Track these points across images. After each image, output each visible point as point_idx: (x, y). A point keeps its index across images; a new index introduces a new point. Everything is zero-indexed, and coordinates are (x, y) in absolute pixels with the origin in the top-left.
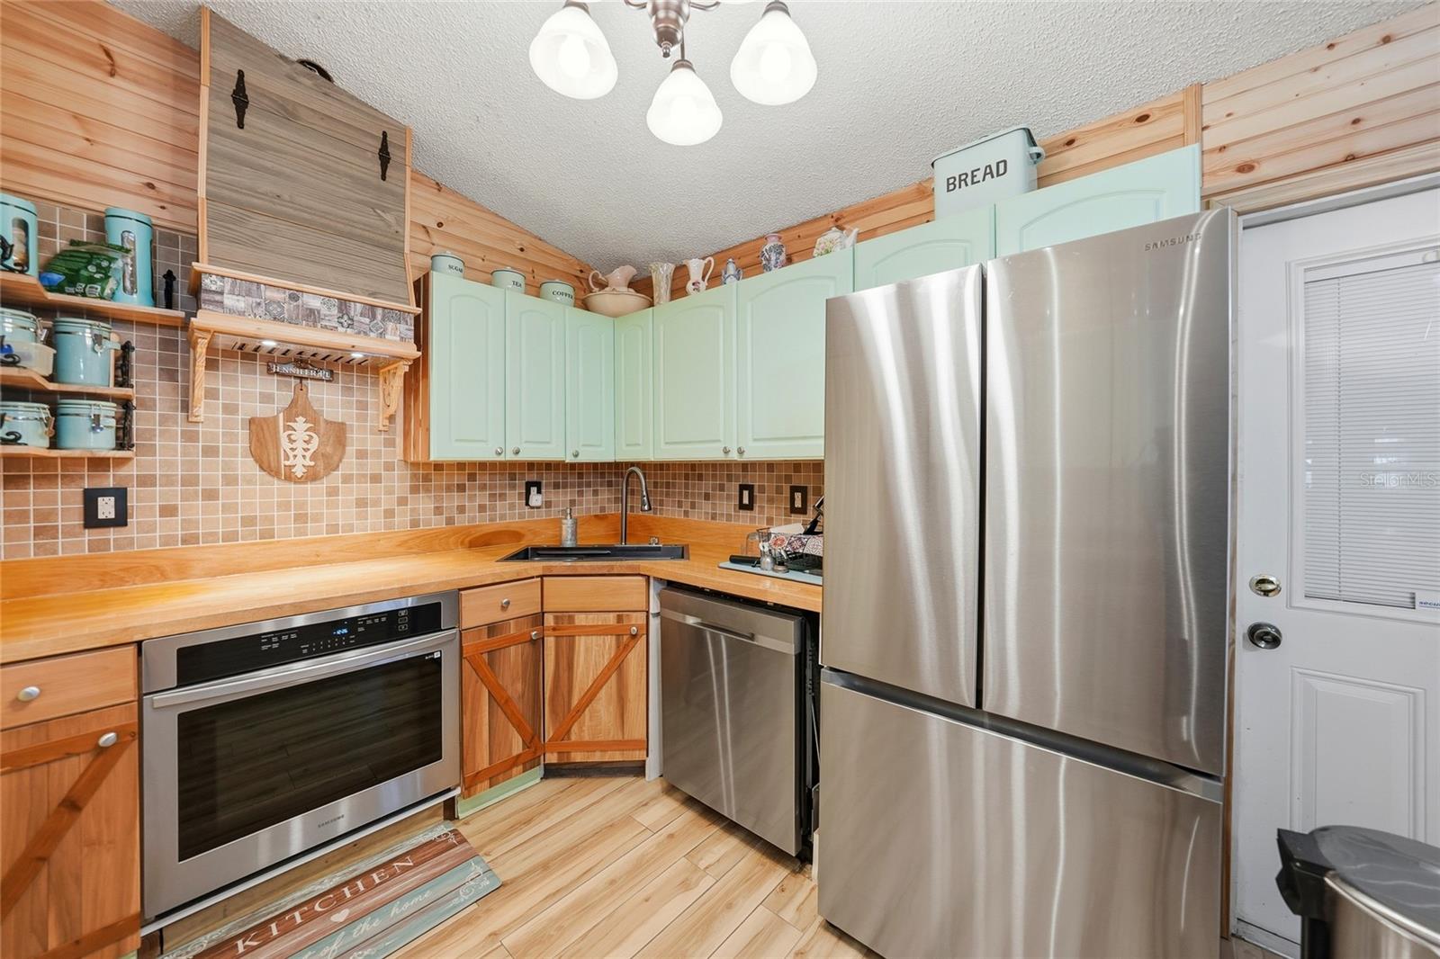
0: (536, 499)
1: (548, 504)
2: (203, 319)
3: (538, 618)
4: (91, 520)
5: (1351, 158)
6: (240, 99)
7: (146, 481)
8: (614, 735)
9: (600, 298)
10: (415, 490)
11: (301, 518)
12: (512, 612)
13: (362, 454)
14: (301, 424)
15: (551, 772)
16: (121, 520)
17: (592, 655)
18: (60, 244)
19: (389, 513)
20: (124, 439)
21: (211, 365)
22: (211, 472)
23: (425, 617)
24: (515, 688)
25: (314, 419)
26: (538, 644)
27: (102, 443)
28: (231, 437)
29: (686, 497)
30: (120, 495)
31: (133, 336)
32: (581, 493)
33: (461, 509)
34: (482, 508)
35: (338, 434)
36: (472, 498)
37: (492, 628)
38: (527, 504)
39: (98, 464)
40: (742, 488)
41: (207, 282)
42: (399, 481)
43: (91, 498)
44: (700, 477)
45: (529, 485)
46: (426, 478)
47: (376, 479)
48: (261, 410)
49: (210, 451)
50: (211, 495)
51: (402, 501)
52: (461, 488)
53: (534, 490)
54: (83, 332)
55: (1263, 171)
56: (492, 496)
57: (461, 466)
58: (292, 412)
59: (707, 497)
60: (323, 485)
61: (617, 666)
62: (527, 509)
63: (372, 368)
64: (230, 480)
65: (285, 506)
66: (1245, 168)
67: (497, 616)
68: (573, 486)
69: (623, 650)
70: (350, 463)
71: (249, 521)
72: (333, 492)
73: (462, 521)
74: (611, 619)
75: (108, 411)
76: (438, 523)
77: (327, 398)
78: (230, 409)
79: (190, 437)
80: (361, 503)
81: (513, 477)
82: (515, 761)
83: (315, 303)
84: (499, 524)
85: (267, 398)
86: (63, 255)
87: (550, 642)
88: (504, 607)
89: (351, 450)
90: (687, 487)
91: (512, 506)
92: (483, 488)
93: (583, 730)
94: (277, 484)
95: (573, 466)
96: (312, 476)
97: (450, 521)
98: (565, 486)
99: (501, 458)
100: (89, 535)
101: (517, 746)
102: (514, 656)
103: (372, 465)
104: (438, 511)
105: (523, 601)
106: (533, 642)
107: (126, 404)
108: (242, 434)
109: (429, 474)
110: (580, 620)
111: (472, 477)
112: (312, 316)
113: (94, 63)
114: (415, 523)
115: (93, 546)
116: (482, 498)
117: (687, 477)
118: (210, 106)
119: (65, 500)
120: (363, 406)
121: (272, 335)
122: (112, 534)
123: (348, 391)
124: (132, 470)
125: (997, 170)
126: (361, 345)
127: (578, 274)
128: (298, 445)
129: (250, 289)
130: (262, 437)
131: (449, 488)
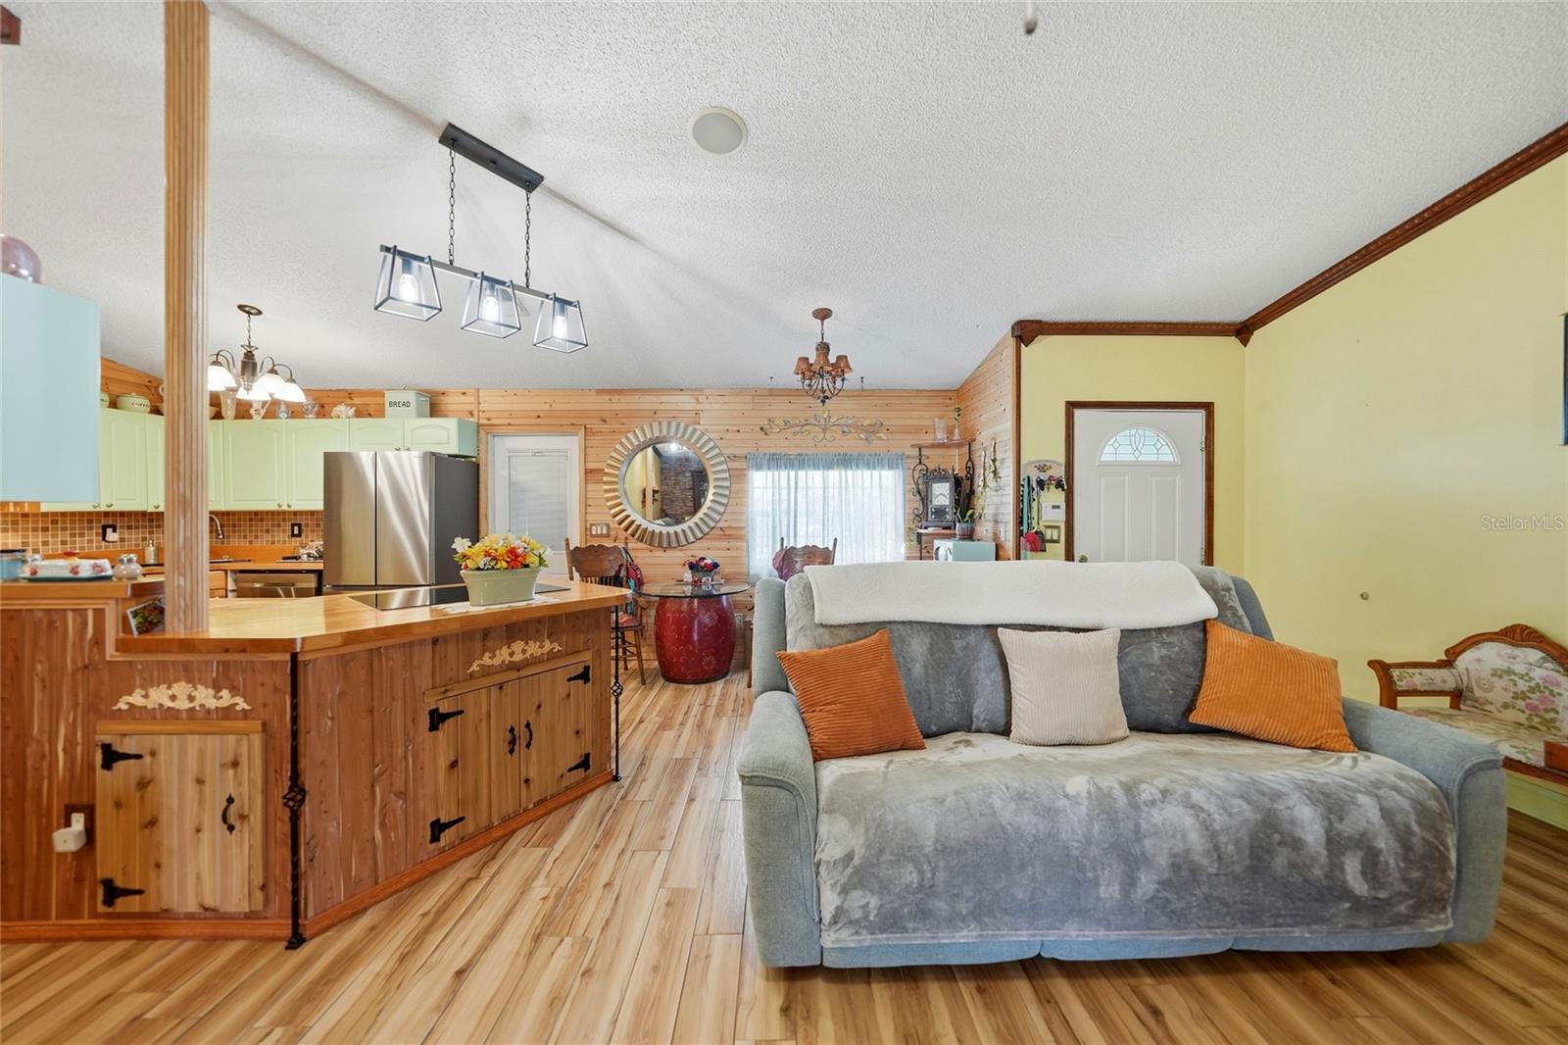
0: (111, 536)
1: (122, 540)
5: (510, 425)
29: (251, 531)
32: (151, 533)
34: (65, 542)
36: (55, 536)
38: (104, 539)
40: (293, 525)
44: (262, 520)
45: (104, 528)
46: (15, 523)
52: (44, 529)
53: (109, 530)
55: (493, 422)
56: (73, 535)
59: (267, 531)
62: (103, 543)
66: (489, 419)
68: (144, 527)
81: (90, 522)
90: (251, 526)
91: (90, 541)
92: (64, 529)
98: (137, 527)
99: (97, 510)
111: (55, 522)
116: (64, 535)
117: (251, 520)
125: (406, 404)
127: (147, 384)
131: (35, 530)
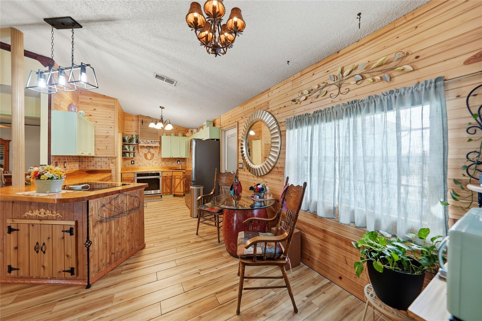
0: (179, 163)
1: (181, 164)
2: (140, 145)
3: (172, 176)
4: (132, 164)
6: (142, 122)
7: (136, 160)
8: (180, 191)
9: (187, 135)
10: (162, 161)
11: (149, 164)
12: (168, 175)
13: (156, 157)
14: (149, 154)
15: (175, 195)
16: (134, 164)
17: (178, 181)
18: (129, 138)
19: (159, 164)
20: (134, 156)
21: (141, 148)
22: (141, 159)
23: (158, 174)
24: (169, 184)
25: (150, 153)
26: (172, 179)
27: (132, 156)
28: (143, 155)
30: (134, 161)
31: (134, 146)
33: (168, 164)
34: (171, 164)
35: (153, 155)
37: (166, 177)
39: (132, 158)
41: (140, 141)
42: (160, 160)
43: (132, 161)
45: (178, 161)
46: (163, 160)
47: (157, 160)
48: (145, 152)
49: (141, 157)
50: (141, 161)
51: (160, 163)
52: (168, 161)
54: (131, 146)
56: (172, 163)
57: (168, 158)
58: (148, 152)
60: (152, 160)
61: (180, 183)
62: (177, 164)
63: (156, 147)
64: (142, 160)
65: (148, 163)
67: (166, 175)
69: (181, 181)
70: (154, 158)
71: (144, 164)
72: (153, 161)
73: (168, 165)
74: (179, 177)
75: (133, 153)
76: (165, 166)
77: (152, 151)
78: (143, 152)
79: (139, 155)
80: (156, 163)
81: (175, 160)
82: (169, 193)
83: (149, 142)
84: (173, 166)
85: (146, 151)
86: (130, 139)
87: (173, 179)
88: (167, 174)
89: (155, 156)
91: (175, 164)
92: (171, 161)
93: (176, 191)
94: (147, 160)
95: (181, 158)
96: (150, 160)
97: (167, 165)
98: (184, 161)
99: (171, 157)
100: (131, 165)
101: (169, 191)
102: (168, 180)
103: (157, 158)
104: (165, 164)
105: (170, 174)
106: (171, 179)
107: (134, 152)
108: (144, 155)
109: (164, 159)
110: (176, 177)
111: (170, 160)
112: (149, 143)
113: (131, 121)
114: (162, 165)
115: (132, 166)
116: (171, 163)
118: (140, 123)
119: (130, 161)
120: (156, 151)
121: (145, 145)
122: (133, 165)
123: (154, 150)
124: (135, 159)
125: (205, 125)
126: (154, 145)
127: (183, 132)
128: (149, 156)
129: (143, 141)
130: (146, 155)
131: (166, 161)
